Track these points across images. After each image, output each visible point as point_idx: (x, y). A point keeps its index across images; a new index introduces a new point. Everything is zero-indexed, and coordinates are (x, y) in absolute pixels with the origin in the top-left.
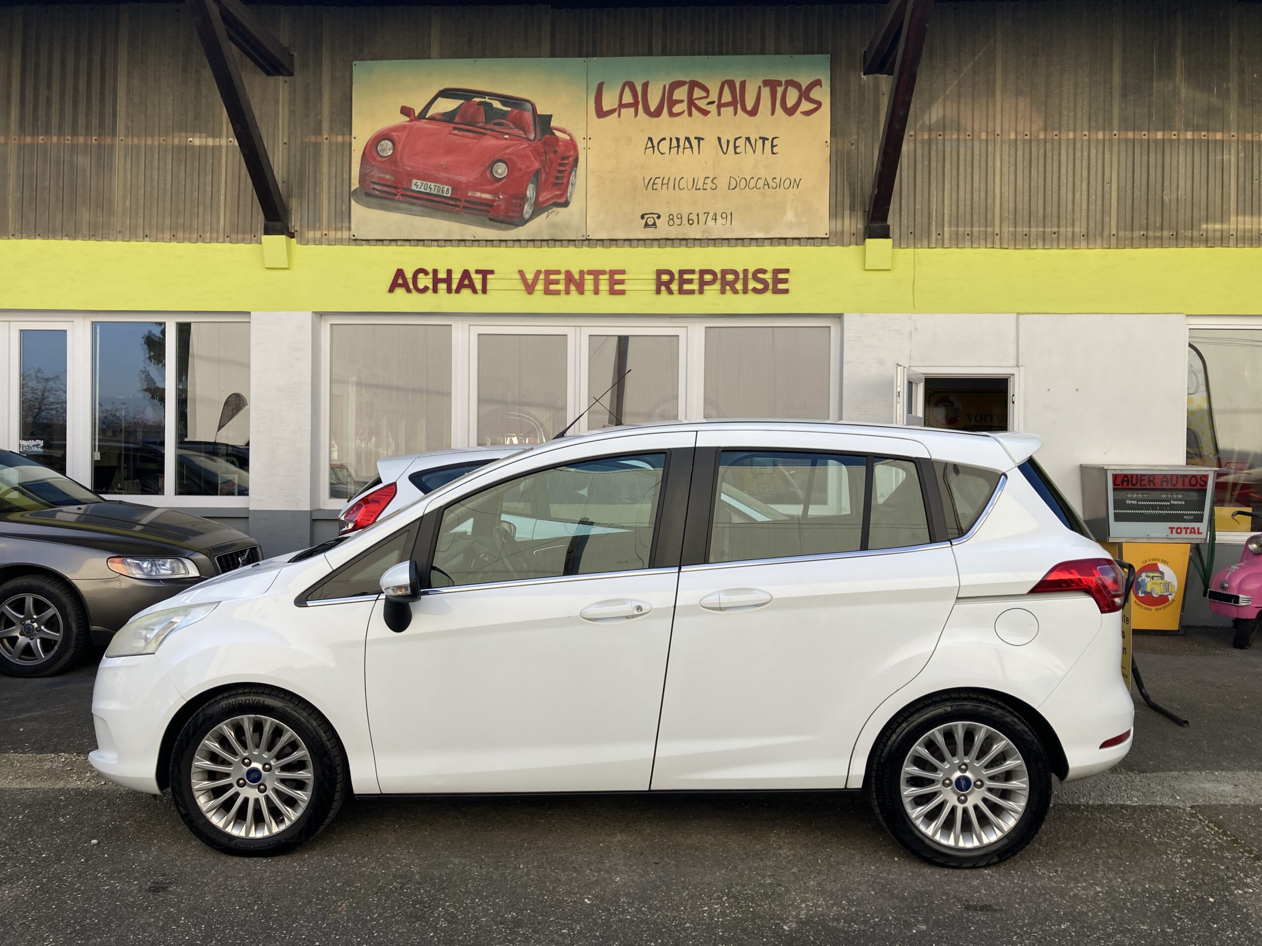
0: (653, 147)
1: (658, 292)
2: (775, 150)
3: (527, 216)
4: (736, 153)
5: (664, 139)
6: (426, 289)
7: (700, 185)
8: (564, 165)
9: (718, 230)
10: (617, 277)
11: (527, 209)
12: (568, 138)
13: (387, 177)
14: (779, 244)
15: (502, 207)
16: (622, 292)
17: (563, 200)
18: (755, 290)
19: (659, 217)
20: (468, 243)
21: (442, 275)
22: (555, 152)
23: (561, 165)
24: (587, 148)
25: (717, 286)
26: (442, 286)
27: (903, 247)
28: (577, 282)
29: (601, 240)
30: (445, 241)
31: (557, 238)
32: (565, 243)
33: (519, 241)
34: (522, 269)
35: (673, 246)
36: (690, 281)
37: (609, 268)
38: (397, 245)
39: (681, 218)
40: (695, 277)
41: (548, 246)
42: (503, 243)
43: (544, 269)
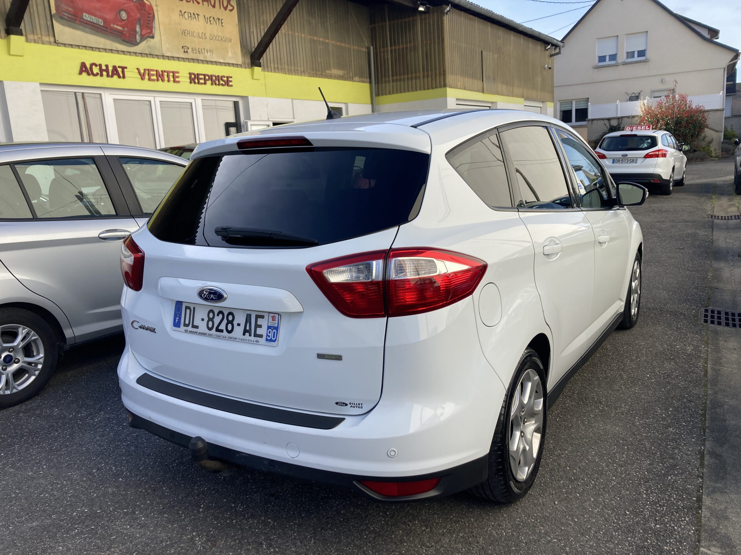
0: (182, 15)
1: (191, 83)
2: (223, 24)
3: (138, 41)
4: (211, 24)
5: (185, 12)
6: (97, 74)
7: (201, 36)
8: (150, 17)
9: (209, 57)
10: (176, 75)
11: (138, 38)
12: (149, 4)
13: (70, 9)
14: (227, 66)
15: (127, 35)
16: (179, 82)
17: (151, 35)
18: (222, 85)
19: (188, 48)
20: (113, 51)
21: (104, 68)
22: (145, 10)
23: (148, 17)
24: (157, 11)
25: (210, 82)
26: (105, 73)
27: (262, 71)
28: (161, 76)
29: (168, 57)
30: (103, 49)
31: (152, 54)
32: (154, 56)
33: (136, 53)
34: (138, 67)
35: (194, 62)
36: (201, 79)
37: (172, 70)
38: (79, 48)
39: (196, 50)
40: (203, 77)
41: (147, 57)
42: (129, 54)
43: (147, 68)
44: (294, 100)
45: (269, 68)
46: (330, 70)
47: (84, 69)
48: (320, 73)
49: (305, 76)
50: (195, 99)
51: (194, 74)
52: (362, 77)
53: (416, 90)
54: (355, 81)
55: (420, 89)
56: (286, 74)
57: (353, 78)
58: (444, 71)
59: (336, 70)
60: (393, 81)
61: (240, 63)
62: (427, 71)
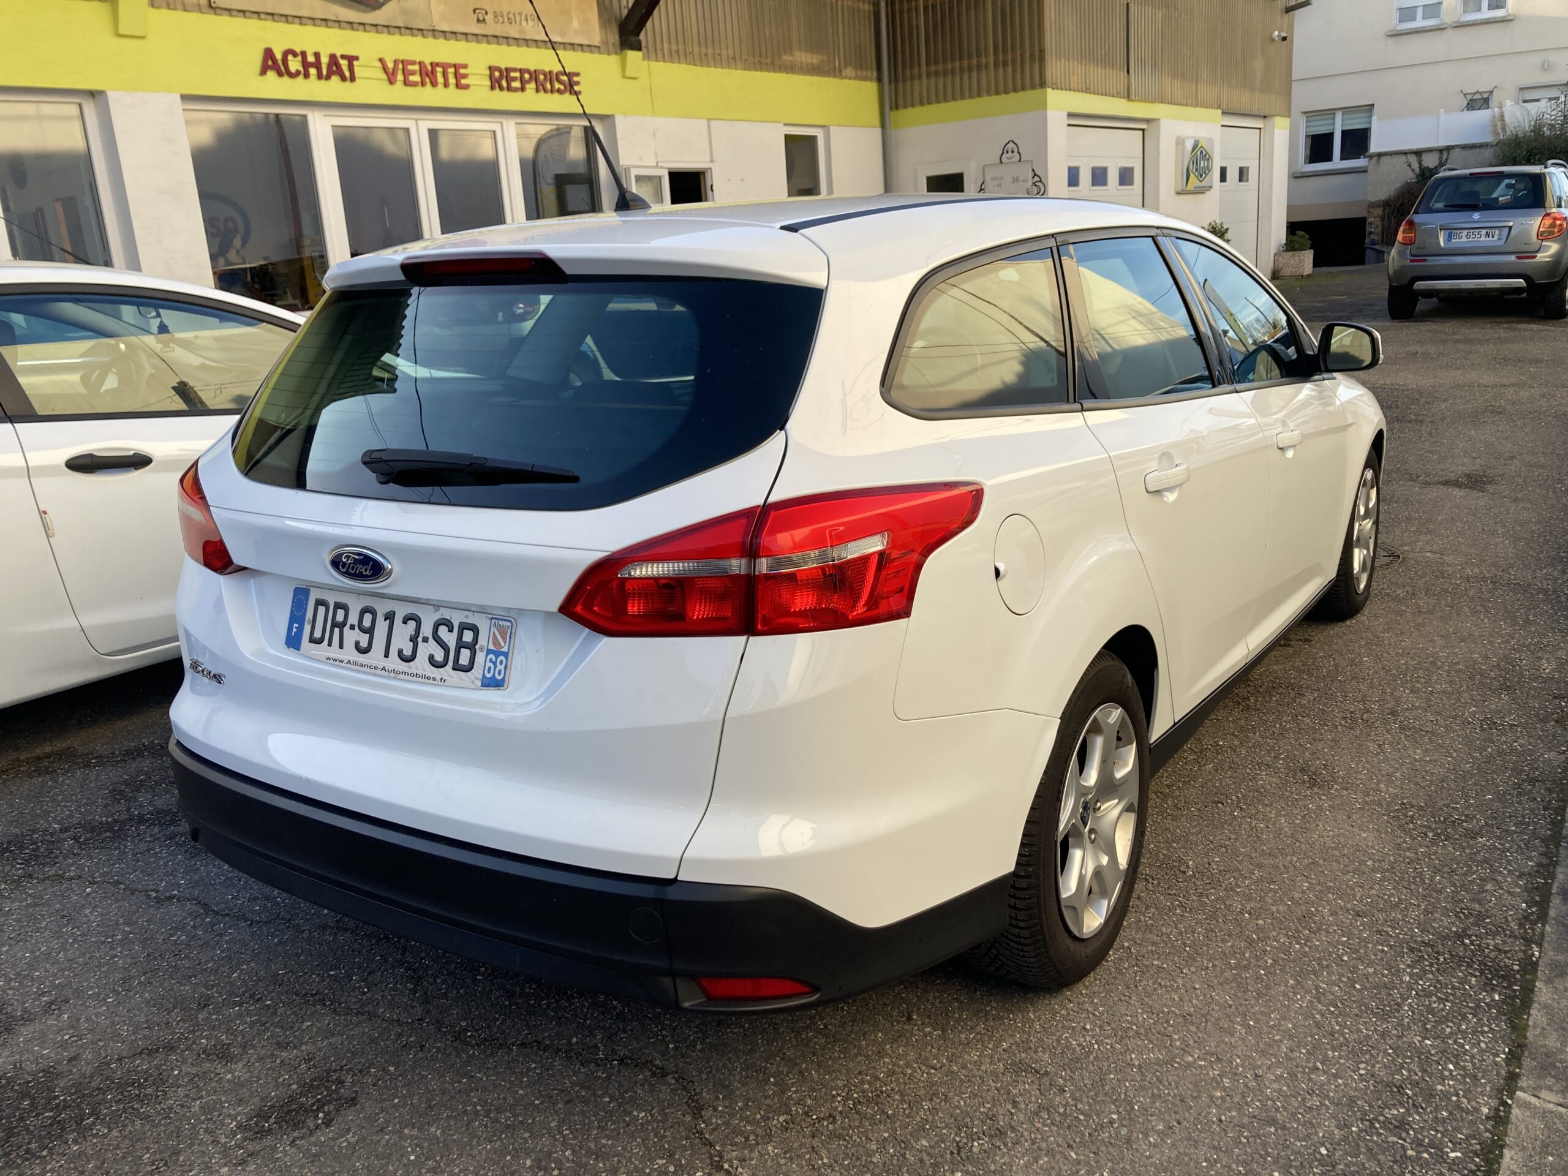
1: (492, 88)
6: (298, 73)
9: (530, 30)
10: (462, 71)
14: (569, 49)
16: (467, 87)
18: (559, 91)
19: (486, 13)
20: (330, 23)
21: (311, 59)
25: (533, 85)
26: (313, 71)
27: (644, 60)
28: (430, 74)
29: (444, 32)
30: (309, 18)
31: (410, 26)
32: (415, 32)
33: (376, 25)
34: (381, 56)
35: (498, 44)
36: (515, 79)
37: (453, 61)
38: (260, 19)
39: (502, 16)
40: (517, 74)
41: (401, 34)
42: (361, 27)
43: (401, 58)
44: (712, 122)
45: (659, 53)
46: (791, 53)
47: (271, 63)
48: (769, 61)
49: (736, 69)
50: (502, 123)
51: (500, 70)
52: (861, 68)
53: (979, 95)
54: (845, 78)
55: (989, 93)
56: (695, 65)
57: (840, 71)
58: (1042, 51)
59: (804, 55)
60: (928, 75)
61: (596, 44)
62: (1005, 52)
